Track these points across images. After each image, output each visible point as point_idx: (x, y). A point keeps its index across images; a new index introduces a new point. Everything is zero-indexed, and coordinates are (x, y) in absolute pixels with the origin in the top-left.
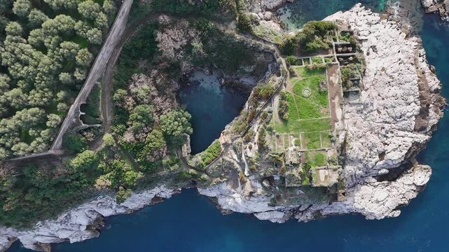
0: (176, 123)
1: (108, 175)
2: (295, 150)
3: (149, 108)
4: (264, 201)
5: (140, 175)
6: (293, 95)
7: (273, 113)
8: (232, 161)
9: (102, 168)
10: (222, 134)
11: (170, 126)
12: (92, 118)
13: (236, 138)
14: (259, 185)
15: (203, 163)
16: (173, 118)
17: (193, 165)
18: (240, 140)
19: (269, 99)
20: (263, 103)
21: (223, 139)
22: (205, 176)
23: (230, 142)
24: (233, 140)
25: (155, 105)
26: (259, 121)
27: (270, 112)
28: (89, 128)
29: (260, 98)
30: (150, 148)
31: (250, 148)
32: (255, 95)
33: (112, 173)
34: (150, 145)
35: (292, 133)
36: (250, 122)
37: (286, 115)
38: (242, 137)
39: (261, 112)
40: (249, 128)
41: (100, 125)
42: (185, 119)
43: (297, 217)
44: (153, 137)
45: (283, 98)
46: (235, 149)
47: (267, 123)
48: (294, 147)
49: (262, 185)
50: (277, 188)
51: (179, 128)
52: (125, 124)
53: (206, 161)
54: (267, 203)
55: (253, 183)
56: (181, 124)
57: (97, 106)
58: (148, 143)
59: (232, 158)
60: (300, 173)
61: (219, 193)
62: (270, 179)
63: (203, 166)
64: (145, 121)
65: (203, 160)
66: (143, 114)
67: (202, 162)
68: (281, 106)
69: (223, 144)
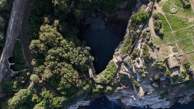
0: (80, 55)
1: (41, 103)
2: (174, 56)
3: (59, 50)
4: (155, 97)
5: (63, 99)
6: (163, 13)
7: (151, 32)
8: (126, 73)
9: (36, 100)
10: (114, 56)
11: (77, 59)
12: (20, 66)
13: (125, 57)
14: (150, 87)
15: (106, 79)
16: (77, 52)
17: (99, 82)
18: (128, 57)
19: (145, 21)
20: (141, 26)
21: (115, 59)
22: (109, 88)
23: (121, 60)
24: (123, 59)
25: (62, 46)
26: (140, 41)
27: (148, 32)
28: (19, 73)
29: (138, 23)
30: (65, 78)
31: (138, 62)
32: (133, 22)
33: (43, 101)
34: (65, 76)
35: (169, 43)
36: (133, 42)
37: (161, 31)
38: (130, 55)
39: (141, 33)
40: (134, 47)
41: (26, 70)
42: (86, 51)
43: (180, 102)
44: (66, 69)
45: (156, 18)
46: (126, 65)
47: (148, 40)
48: (173, 54)
49: (153, 87)
50: (164, 86)
51: (83, 59)
52: (44, 65)
53: (108, 77)
54: (158, 97)
55: (145, 86)
56: (84, 55)
57: (22, 56)
58: (63, 75)
59: (126, 71)
60: (182, 73)
61: (120, 96)
62: (158, 81)
63: (106, 81)
64: (57, 59)
65: (106, 77)
66: (55, 55)
67: (104, 78)
68: (156, 25)
69: (117, 63)
